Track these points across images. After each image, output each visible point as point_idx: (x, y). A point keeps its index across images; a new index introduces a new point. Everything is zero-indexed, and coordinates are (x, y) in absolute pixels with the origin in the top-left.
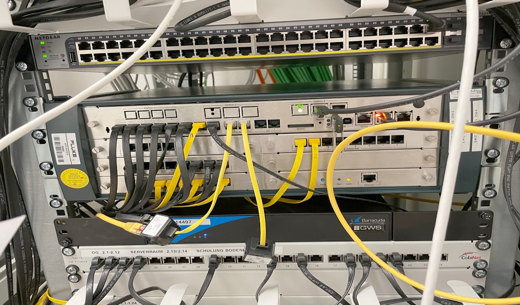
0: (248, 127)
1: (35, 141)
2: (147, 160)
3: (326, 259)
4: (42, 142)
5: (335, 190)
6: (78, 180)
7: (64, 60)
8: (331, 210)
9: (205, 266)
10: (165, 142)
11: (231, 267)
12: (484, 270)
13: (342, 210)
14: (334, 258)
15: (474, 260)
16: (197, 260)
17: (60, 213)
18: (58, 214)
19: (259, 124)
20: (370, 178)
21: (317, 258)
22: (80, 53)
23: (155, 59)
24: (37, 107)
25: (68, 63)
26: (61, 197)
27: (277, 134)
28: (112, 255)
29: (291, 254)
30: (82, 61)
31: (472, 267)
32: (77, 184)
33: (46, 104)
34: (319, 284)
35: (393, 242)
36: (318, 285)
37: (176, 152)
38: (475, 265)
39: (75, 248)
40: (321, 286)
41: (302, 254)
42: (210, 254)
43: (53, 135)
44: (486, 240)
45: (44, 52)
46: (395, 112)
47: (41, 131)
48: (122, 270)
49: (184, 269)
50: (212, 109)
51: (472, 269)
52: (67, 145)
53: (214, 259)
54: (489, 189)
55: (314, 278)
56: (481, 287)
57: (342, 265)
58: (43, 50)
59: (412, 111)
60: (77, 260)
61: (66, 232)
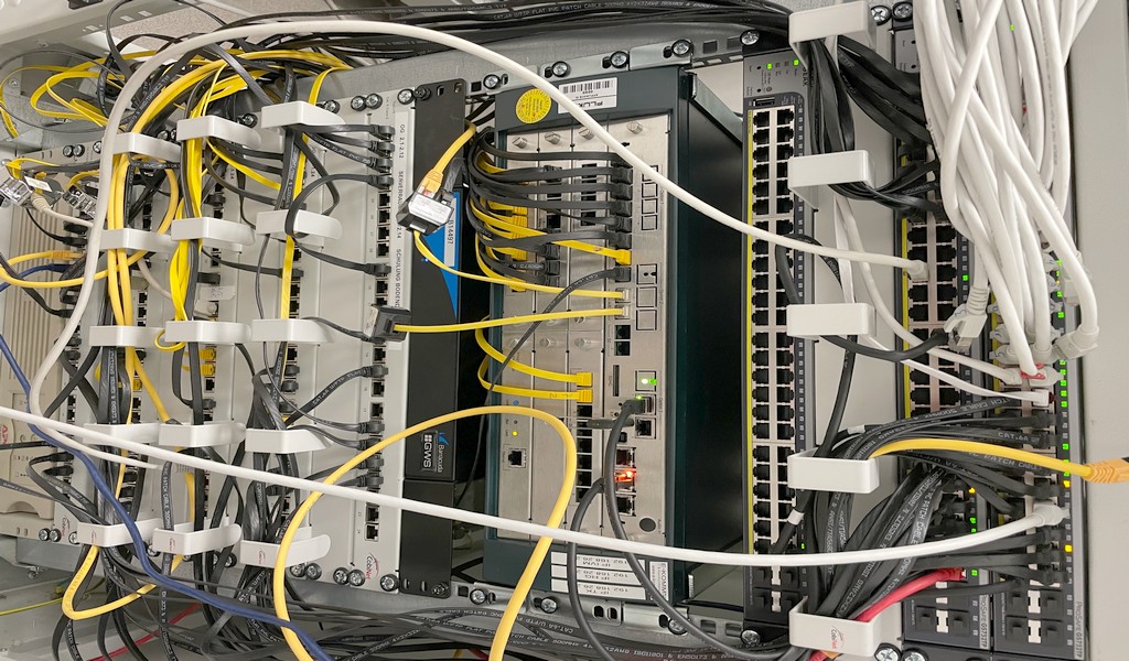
0: (617, 317)
1: (610, 55)
2: (566, 197)
3: (377, 400)
4: (606, 64)
5: (497, 416)
6: (529, 110)
7: (759, 90)
8: (461, 408)
9: (373, 259)
10: (597, 215)
11: (370, 288)
12: (347, 581)
13: (460, 421)
14: (377, 410)
15: (365, 571)
16: (383, 250)
17: (476, 86)
18: (473, 84)
19: (624, 331)
20: (516, 458)
21: (378, 389)
22: (773, 113)
23: (753, 206)
24: (673, 57)
25: (753, 95)
26: (504, 87)
27: (603, 351)
28: (397, 149)
29: (387, 359)
30: (755, 114)
31: (353, 568)
32: (524, 110)
33: (676, 69)
34: (330, 389)
35: (402, 479)
36: (328, 388)
37: (578, 227)
38: (356, 571)
39: (413, 104)
40: (327, 391)
41: (386, 371)
42: (393, 265)
43: (614, 81)
44: (399, 586)
45: (777, 65)
46: (634, 496)
47: (628, 62)
48: (368, 161)
49: (369, 234)
50: (655, 274)
51: (350, 568)
52: (596, 96)
53: (383, 270)
54: (486, 597)
55: (339, 384)
56: (319, 576)
57: (366, 417)
58: (782, 64)
59: (634, 515)
60: (391, 107)
61: (441, 93)
